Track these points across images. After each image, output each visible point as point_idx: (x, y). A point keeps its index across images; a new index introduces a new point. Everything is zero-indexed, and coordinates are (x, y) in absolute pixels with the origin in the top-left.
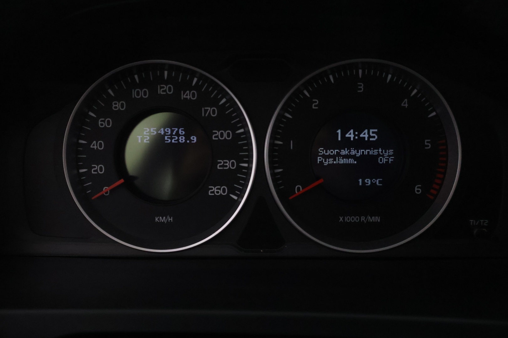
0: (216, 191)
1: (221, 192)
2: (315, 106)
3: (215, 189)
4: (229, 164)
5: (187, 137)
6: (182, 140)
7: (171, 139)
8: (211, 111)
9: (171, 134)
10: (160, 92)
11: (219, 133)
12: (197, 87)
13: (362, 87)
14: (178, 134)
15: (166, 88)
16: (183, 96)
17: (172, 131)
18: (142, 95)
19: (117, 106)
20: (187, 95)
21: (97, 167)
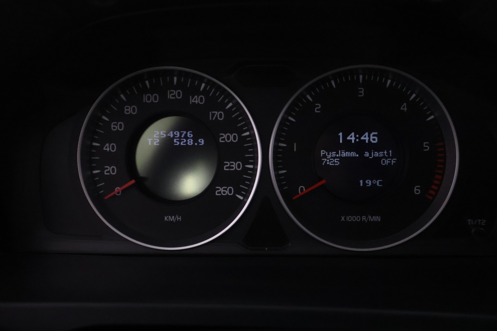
0: (222, 191)
1: (227, 192)
2: (317, 110)
4: (235, 166)
5: (195, 139)
6: (190, 142)
7: (180, 141)
8: (218, 115)
9: (180, 137)
10: (170, 97)
11: (225, 136)
12: (205, 92)
13: (362, 92)
14: (186, 137)
15: (175, 93)
16: (192, 101)
17: (181, 134)
18: (152, 99)
19: (129, 110)
20: (196, 100)
21: (110, 169)
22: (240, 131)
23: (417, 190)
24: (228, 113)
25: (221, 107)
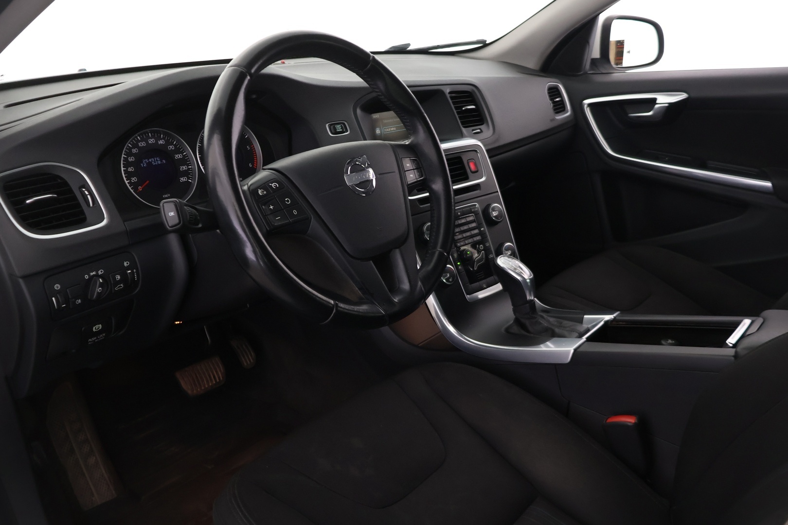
0: (183, 179)
1: (185, 180)
3: (182, 179)
4: (184, 168)
5: (161, 161)
6: (159, 162)
7: (155, 163)
8: (171, 147)
9: (154, 161)
10: (150, 142)
11: (177, 156)
12: (164, 138)
14: (157, 160)
15: (152, 140)
16: (159, 143)
17: (154, 159)
18: (143, 144)
19: (134, 151)
20: (161, 142)
21: (134, 179)
22: (182, 153)
23: (250, 165)
24: (175, 145)
25: (172, 144)
